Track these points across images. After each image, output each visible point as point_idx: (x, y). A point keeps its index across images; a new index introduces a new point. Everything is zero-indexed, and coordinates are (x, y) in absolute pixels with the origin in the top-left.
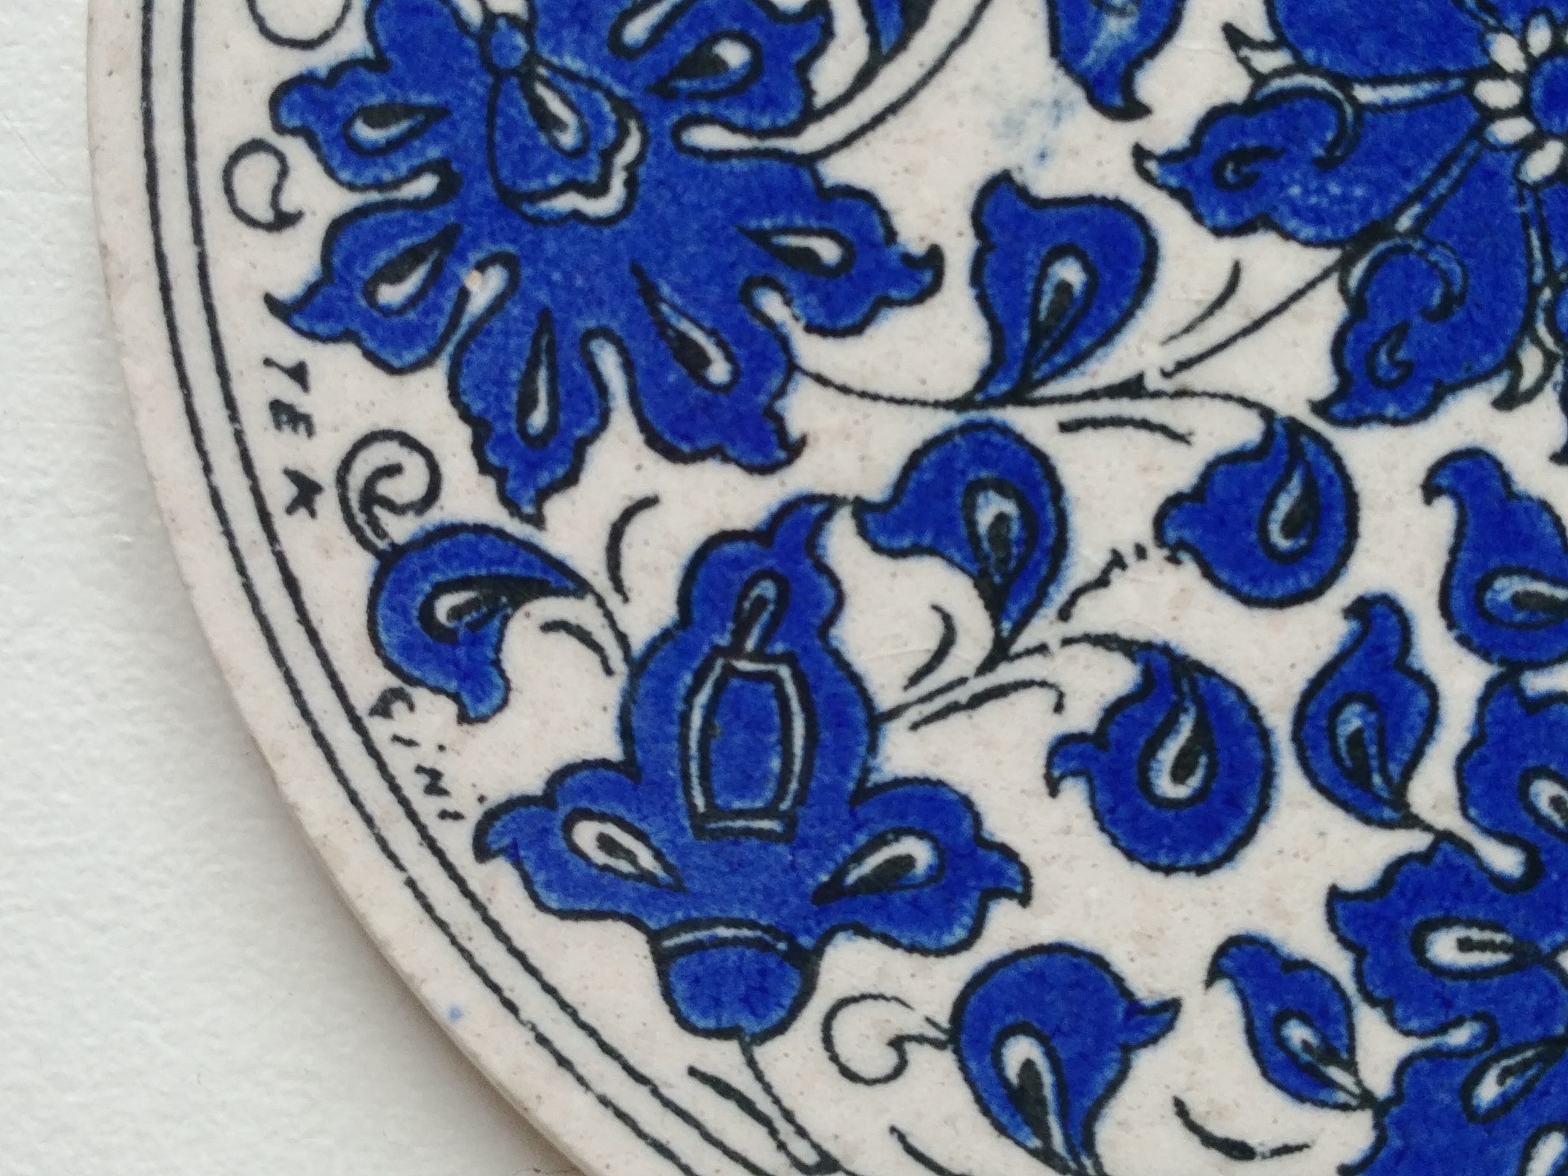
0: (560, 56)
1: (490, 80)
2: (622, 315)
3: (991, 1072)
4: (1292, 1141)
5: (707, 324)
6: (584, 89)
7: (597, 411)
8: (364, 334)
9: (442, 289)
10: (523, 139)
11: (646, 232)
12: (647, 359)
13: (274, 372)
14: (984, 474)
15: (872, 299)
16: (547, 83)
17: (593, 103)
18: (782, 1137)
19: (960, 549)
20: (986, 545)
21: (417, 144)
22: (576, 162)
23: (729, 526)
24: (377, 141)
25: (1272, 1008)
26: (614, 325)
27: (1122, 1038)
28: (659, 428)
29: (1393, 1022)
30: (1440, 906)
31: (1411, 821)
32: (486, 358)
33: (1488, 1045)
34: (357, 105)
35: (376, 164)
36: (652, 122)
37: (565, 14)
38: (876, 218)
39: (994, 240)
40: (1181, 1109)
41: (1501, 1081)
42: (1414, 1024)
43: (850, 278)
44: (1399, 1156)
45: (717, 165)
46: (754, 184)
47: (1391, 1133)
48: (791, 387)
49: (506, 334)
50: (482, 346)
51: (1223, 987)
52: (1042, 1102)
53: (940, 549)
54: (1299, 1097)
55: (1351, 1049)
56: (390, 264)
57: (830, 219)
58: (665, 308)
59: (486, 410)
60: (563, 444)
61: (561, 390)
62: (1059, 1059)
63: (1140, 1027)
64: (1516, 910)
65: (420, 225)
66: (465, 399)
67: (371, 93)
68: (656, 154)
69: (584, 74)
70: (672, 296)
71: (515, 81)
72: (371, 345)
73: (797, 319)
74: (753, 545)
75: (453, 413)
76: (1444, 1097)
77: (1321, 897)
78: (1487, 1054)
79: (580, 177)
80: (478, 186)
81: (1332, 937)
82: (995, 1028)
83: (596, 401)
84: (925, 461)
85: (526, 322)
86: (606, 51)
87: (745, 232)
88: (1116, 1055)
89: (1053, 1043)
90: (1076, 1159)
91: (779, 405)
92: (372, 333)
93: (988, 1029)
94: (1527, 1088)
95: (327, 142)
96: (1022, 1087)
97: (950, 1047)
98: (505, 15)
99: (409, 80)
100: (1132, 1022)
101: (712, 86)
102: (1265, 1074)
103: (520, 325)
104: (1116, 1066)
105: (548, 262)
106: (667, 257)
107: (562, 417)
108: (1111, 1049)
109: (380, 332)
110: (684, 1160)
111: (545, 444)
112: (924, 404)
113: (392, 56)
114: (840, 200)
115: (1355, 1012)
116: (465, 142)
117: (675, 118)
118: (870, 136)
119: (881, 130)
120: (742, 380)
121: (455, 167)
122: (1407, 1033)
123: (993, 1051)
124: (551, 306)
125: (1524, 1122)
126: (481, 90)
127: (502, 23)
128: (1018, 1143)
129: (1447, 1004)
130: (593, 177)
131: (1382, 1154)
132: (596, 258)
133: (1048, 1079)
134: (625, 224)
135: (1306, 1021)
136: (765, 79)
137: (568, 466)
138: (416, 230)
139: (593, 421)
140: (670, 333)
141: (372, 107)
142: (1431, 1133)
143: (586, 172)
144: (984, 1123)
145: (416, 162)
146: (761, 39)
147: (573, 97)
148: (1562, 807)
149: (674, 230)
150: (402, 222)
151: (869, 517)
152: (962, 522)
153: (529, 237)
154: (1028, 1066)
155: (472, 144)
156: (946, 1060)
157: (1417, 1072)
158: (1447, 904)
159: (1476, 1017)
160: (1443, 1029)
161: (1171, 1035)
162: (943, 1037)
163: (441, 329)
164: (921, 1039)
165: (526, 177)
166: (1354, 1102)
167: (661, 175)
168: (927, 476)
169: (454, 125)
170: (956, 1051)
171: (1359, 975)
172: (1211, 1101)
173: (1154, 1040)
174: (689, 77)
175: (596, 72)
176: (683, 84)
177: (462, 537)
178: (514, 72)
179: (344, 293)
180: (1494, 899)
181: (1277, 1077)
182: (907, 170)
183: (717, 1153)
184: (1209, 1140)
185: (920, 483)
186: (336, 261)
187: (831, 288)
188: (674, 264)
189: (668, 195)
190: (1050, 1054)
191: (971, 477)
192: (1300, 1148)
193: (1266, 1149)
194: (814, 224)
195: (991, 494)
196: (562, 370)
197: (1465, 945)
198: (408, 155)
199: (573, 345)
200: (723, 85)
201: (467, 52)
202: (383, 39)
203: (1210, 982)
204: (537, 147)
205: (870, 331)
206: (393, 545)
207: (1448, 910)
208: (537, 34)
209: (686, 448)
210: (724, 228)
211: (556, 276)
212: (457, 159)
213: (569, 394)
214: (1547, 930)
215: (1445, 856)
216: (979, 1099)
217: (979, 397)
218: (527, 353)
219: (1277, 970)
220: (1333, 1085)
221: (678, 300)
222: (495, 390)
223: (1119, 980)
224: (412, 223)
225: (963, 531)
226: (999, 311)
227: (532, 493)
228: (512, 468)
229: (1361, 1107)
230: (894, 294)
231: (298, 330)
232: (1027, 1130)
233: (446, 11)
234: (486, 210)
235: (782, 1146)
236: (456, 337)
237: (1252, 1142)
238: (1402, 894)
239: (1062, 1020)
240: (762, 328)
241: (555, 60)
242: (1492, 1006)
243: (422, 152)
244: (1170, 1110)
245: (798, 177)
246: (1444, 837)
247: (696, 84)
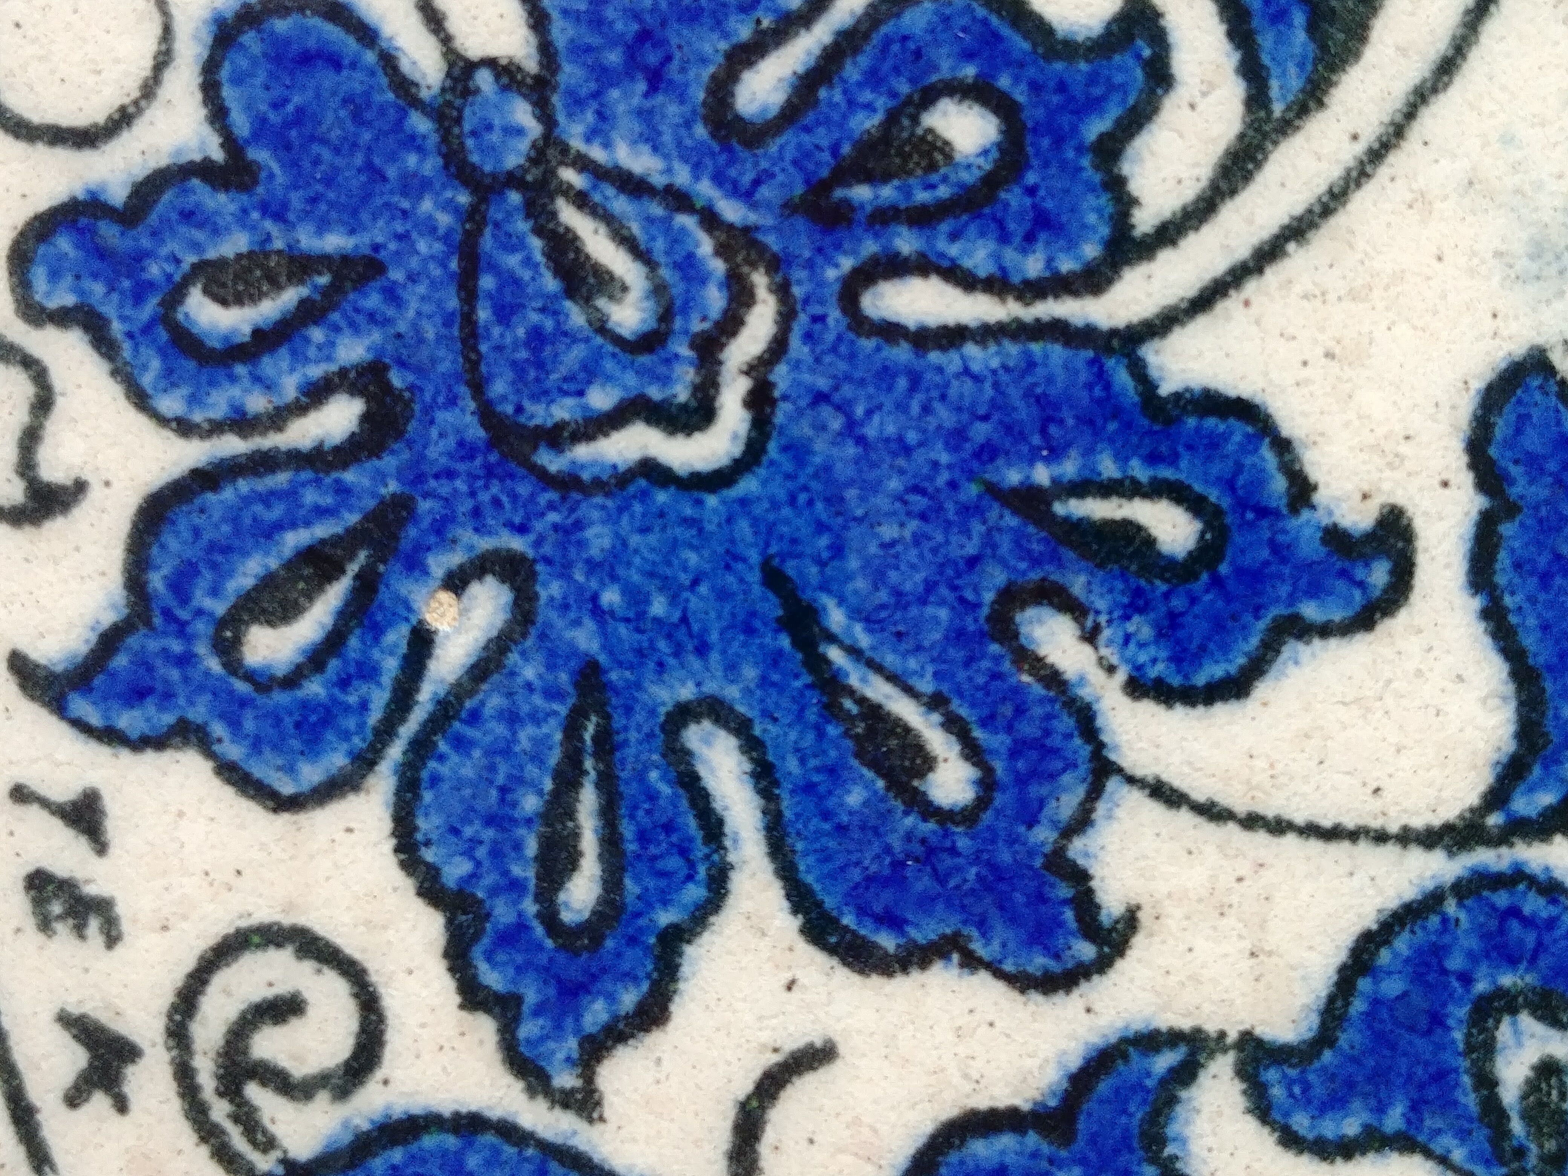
0: (607, 145)
1: (464, 198)
2: (750, 673)
5: (926, 686)
6: (657, 210)
7: (702, 871)
8: (218, 729)
9: (377, 631)
10: (534, 317)
11: (792, 500)
12: (803, 761)
13: (34, 812)
14: (1507, 980)
15: (1262, 625)
16: (581, 201)
17: (677, 238)
19: (1463, 1135)
20: (1517, 1126)
21: (317, 334)
22: (644, 359)
23: (982, 1103)
24: (235, 331)
26: (732, 693)
28: (830, 903)
32: (468, 772)
34: (190, 259)
35: (233, 379)
36: (799, 273)
37: (614, 57)
38: (1268, 456)
39: (1514, 492)
43: (1217, 582)
45: (934, 357)
46: (1015, 394)
48: (1101, 808)
49: (512, 718)
50: (461, 744)
53: (1421, 1138)
56: (268, 582)
57: (1173, 460)
58: (835, 654)
59: (473, 876)
60: (633, 941)
61: (627, 830)
65: (328, 500)
66: (429, 855)
67: (216, 232)
68: (808, 337)
69: (658, 180)
70: (848, 629)
71: (515, 197)
72: (233, 751)
73: (1111, 669)
74: (1032, 1139)
75: (406, 884)
79: (655, 393)
80: (444, 417)
83: (700, 850)
84: (1384, 956)
85: (553, 693)
86: (701, 131)
87: (994, 491)
91: (1077, 848)
92: (234, 725)
95: (130, 335)
98: (491, 63)
99: (296, 199)
101: (922, 196)
103: (538, 700)
105: (592, 566)
106: (838, 550)
107: (631, 887)
109: (249, 725)
111: (597, 941)
112: (1381, 837)
113: (260, 155)
114: (1191, 422)
116: (416, 327)
117: (847, 263)
118: (1251, 287)
119: (1273, 275)
120: (999, 799)
121: (397, 379)
124: (603, 659)
126: (444, 220)
127: (484, 79)
130: (682, 394)
132: (692, 558)
134: (748, 485)
136: (1031, 178)
137: (645, 986)
138: (321, 512)
139: (695, 893)
140: (848, 704)
141: (221, 264)
143: (665, 381)
145: (316, 371)
146: (1020, 95)
147: (636, 228)
149: (851, 494)
150: (291, 494)
151: (1271, 1075)
152: (1466, 1080)
153: (553, 517)
155: (430, 332)
163: (375, 716)
165: (543, 395)
167: (823, 383)
168: (1393, 987)
169: (392, 295)
174: (870, 178)
175: (682, 176)
176: (862, 193)
177: (429, 1141)
178: (513, 180)
179: (176, 646)
182: (1329, 355)
185: (1376, 1002)
186: (156, 581)
187: (1178, 603)
188: (853, 563)
189: (836, 423)
191: (1481, 986)
194: (1140, 471)
195: (1525, 1020)
196: (629, 790)
198: (299, 358)
199: (650, 736)
200: (944, 192)
201: (413, 142)
202: (241, 123)
204: (564, 334)
205: (1262, 690)
206: (287, 1163)
208: (556, 100)
209: (887, 941)
210: (953, 485)
211: (611, 597)
212: (402, 364)
213: (643, 837)
217: (1494, 820)
218: (554, 757)
221: (864, 639)
222: (489, 834)
224: (310, 497)
225: (1470, 1100)
226: (1529, 641)
227: (572, 1044)
228: (531, 996)
230: (1310, 611)
231: (81, 726)
233: (370, 57)
234: (461, 467)
236: (409, 729)
240: (1038, 689)
241: (597, 153)
243: (327, 350)
245: (1101, 376)
247: (888, 192)
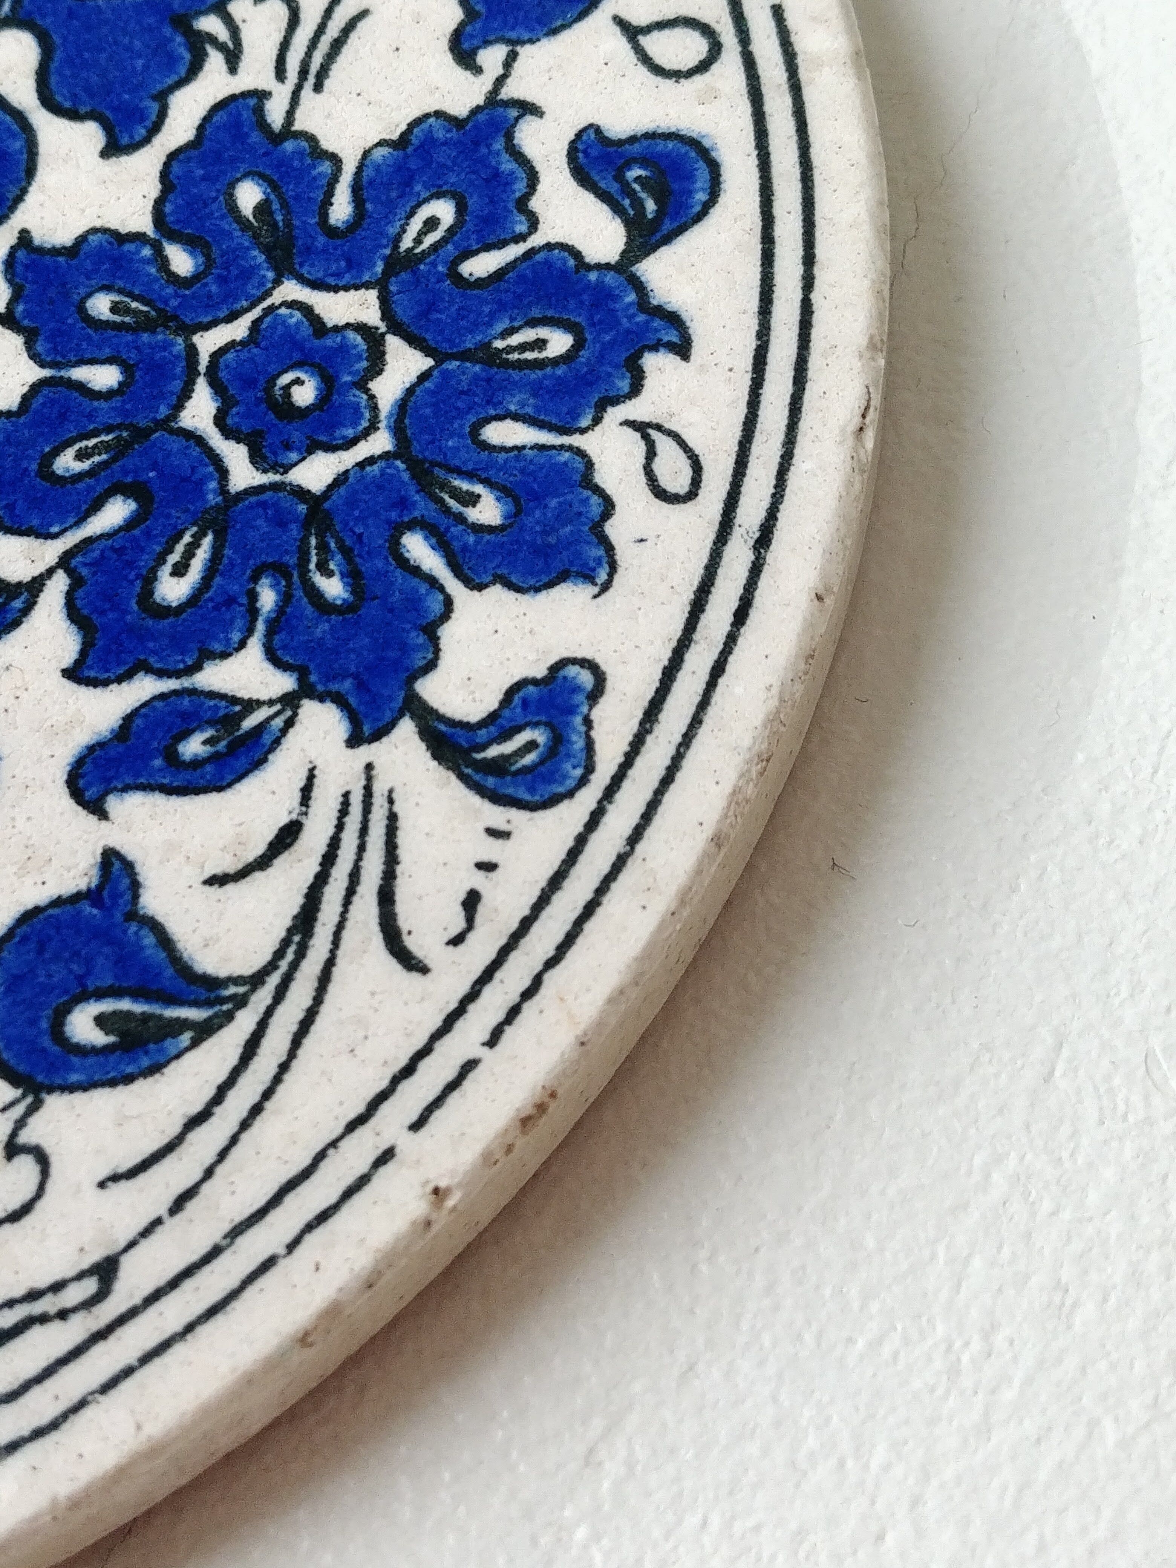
3: (91, 1060)
4: (300, 781)
18: (52, 1310)
25: (158, 762)
27: (119, 917)
29: (225, 655)
30: (132, 582)
31: (36, 586)
33: (288, 576)
40: (218, 880)
41: (330, 574)
42: (236, 637)
44: (361, 686)
47: (334, 687)
51: (113, 803)
52: (146, 1018)
54: (259, 763)
55: (234, 700)
62: (111, 987)
63: (116, 896)
64: (168, 516)
76: (322, 629)
77: (70, 686)
78: (296, 578)
81: (114, 687)
82: (46, 1042)
88: (133, 927)
89: (91, 987)
90: (223, 1000)
93: (44, 1050)
94: (346, 552)
96: (122, 1034)
97: (44, 1095)
100: (107, 901)
102: (220, 789)
104: (145, 931)
108: (125, 932)
110: (26, 1433)
115: (197, 686)
122: (242, 645)
123: (69, 1052)
125: (379, 564)
128: (178, 1056)
129: (231, 601)
131: (352, 701)
133: (125, 1005)
135: (185, 735)
142: (350, 651)
144: (141, 1086)
148: (89, 451)
154: (101, 1021)
156: (54, 1103)
157: (285, 647)
158: (132, 576)
159: (255, 578)
160: (253, 612)
161: (138, 868)
162: (30, 1099)
164: (20, 1124)
166: (289, 713)
170: (51, 1090)
171: (161, 674)
172: (224, 849)
173: (135, 886)
180: (148, 533)
181: (229, 778)
183: (36, 1392)
184: (263, 863)
190: (100, 995)
192: (311, 776)
193: (297, 809)
197: (180, 570)
203: (102, 814)
207: (138, 576)
214: (202, 495)
215: (85, 565)
216: (112, 1083)
219: (121, 749)
220: (261, 728)
223: (58, 902)
229: (296, 708)
232: (169, 1042)
235: (63, 1315)
237: (284, 820)
238: (103, 613)
239: (71, 971)
242: (251, 562)
244: (214, 891)
246: (65, 561)
